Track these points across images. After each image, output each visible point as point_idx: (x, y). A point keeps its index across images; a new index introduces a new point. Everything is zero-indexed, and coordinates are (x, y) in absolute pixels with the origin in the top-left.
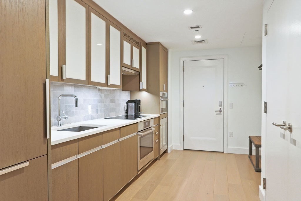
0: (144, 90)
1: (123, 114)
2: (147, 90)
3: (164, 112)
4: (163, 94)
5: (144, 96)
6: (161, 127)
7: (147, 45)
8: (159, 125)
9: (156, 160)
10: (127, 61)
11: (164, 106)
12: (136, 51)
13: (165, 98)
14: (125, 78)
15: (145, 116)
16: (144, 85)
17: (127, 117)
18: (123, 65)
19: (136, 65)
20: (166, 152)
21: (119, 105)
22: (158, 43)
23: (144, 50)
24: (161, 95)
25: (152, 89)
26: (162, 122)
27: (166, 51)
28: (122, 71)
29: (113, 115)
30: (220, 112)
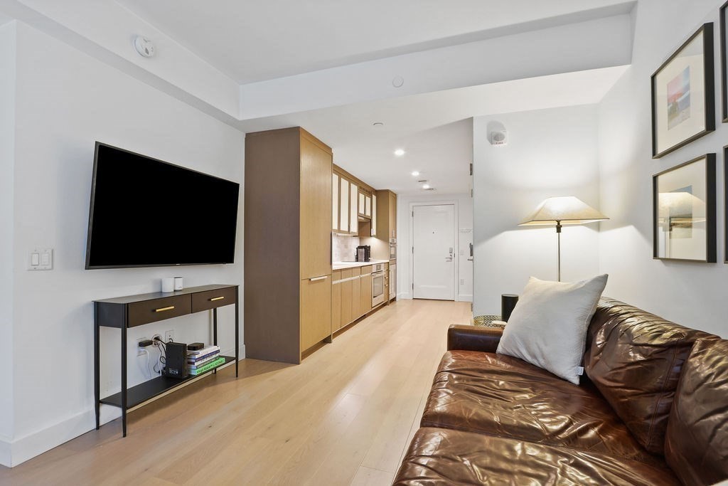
0: (374, 236)
1: (354, 258)
2: (377, 236)
3: (393, 258)
4: (393, 240)
5: (373, 243)
6: (390, 273)
7: (377, 193)
8: (388, 270)
9: (384, 305)
10: (362, 211)
11: (393, 253)
12: (368, 199)
13: (394, 245)
14: (361, 224)
15: (374, 261)
16: (374, 231)
17: (357, 260)
18: (359, 215)
19: (368, 214)
20: (394, 300)
21: (351, 250)
22: (387, 191)
23: (374, 197)
24: (390, 241)
25: (383, 235)
26: (392, 268)
27: (395, 196)
28: (358, 219)
29: (346, 259)
30: (451, 259)
